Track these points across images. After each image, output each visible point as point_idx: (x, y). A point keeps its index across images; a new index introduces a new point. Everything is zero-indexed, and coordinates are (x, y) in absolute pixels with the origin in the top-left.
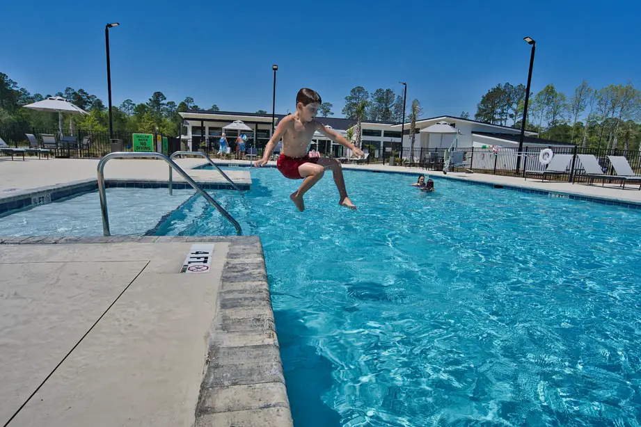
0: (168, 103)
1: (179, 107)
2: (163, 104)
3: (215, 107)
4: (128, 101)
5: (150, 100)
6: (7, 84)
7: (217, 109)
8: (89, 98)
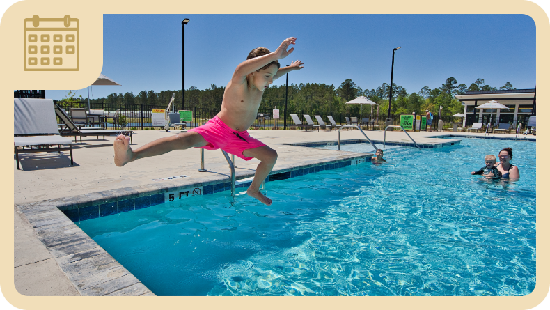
0: (460, 86)
1: (470, 88)
2: (454, 87)
3: (508, 84)
4: (425, 88)
5: (443, 85)
6: (351, 86)
7: (511, 86)
8: (397, 88)
